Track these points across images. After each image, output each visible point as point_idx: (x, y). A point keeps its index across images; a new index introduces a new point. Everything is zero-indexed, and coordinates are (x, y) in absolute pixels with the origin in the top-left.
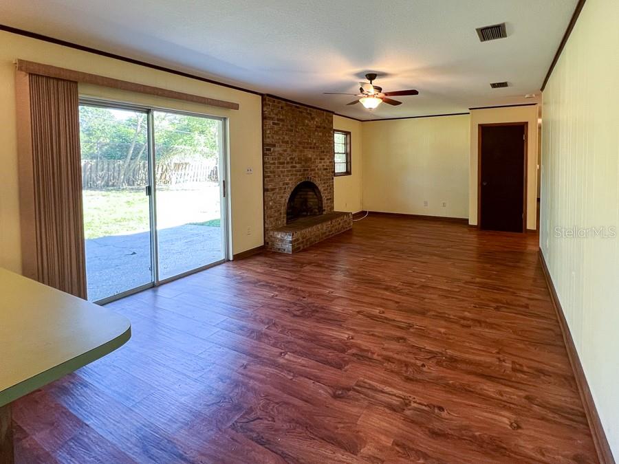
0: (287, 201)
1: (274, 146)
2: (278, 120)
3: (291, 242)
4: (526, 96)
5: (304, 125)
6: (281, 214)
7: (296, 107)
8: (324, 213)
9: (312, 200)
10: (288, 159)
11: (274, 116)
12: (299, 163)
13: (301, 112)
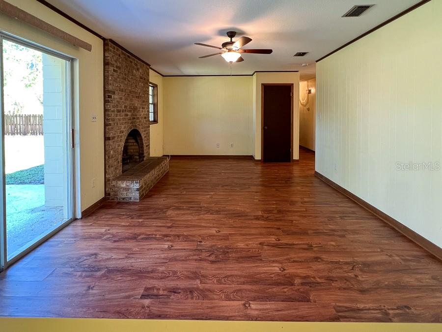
0: (123, 148)
1: (114, 93)
2: (117, 67)
3: (138, 190)
4: (303, 65)
5: (133, 75)
6: (118, 162)
7: (128, 56)
8: (145, 159)
9: (133, 147)
10: (123, 107)
11: (114, 62)
12: (130, 111)
13: (131, 62)
